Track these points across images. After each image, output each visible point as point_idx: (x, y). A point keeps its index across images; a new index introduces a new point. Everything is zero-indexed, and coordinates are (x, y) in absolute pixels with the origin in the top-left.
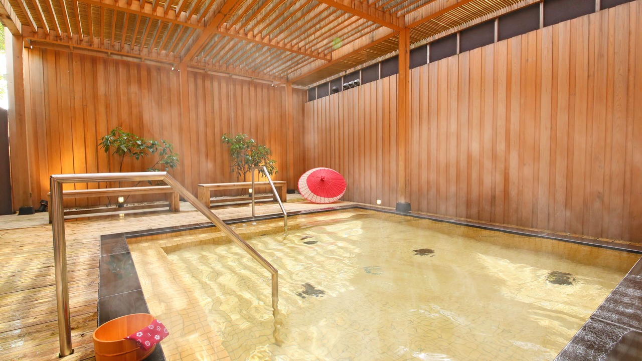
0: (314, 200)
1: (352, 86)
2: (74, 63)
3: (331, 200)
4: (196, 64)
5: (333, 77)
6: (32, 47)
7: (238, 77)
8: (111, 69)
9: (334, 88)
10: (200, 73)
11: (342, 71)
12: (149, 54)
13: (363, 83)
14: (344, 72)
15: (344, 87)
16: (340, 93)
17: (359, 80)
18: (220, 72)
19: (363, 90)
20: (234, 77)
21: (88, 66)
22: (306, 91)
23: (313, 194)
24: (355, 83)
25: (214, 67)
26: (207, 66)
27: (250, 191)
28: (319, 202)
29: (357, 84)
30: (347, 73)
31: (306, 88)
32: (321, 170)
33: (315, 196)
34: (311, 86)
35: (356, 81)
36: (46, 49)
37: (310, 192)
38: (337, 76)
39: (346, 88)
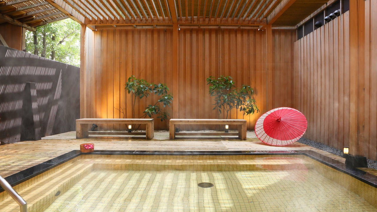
0: (266, 141)
1: (333, 18)
2: (116, 35)
3: (285, 142)
4: (185, 22)
5: (316, 13)
6: (96, 30)
7: (226, 27)
8: (136, 36)
9: (317, 23)
10: (194, 29)
11: (323, 4)
12: (152, 21)
13: (343, 12)
14: (325, 4)
15: (326, 20)
16: (322, 27)
17: (340, 10)
18: (211, 26)
19: (342, 20)
20: (222, 27)
21: (123, 36)
22: (295, 30)
23: (266, 134)
24: (336, 14)
25: (198, 22)
26: (193, 22)
27: (227, 127)
28: (270, 143)
29: (338, 14)
30: (328, 5)
31: (295, 28)
32: (282, 110)
33: (268, 136)
34: (299, 25)
35: (336, 11)
36: (103, 30)
37: (264, 132)
38: (319, 10)
39: (328, 21)
